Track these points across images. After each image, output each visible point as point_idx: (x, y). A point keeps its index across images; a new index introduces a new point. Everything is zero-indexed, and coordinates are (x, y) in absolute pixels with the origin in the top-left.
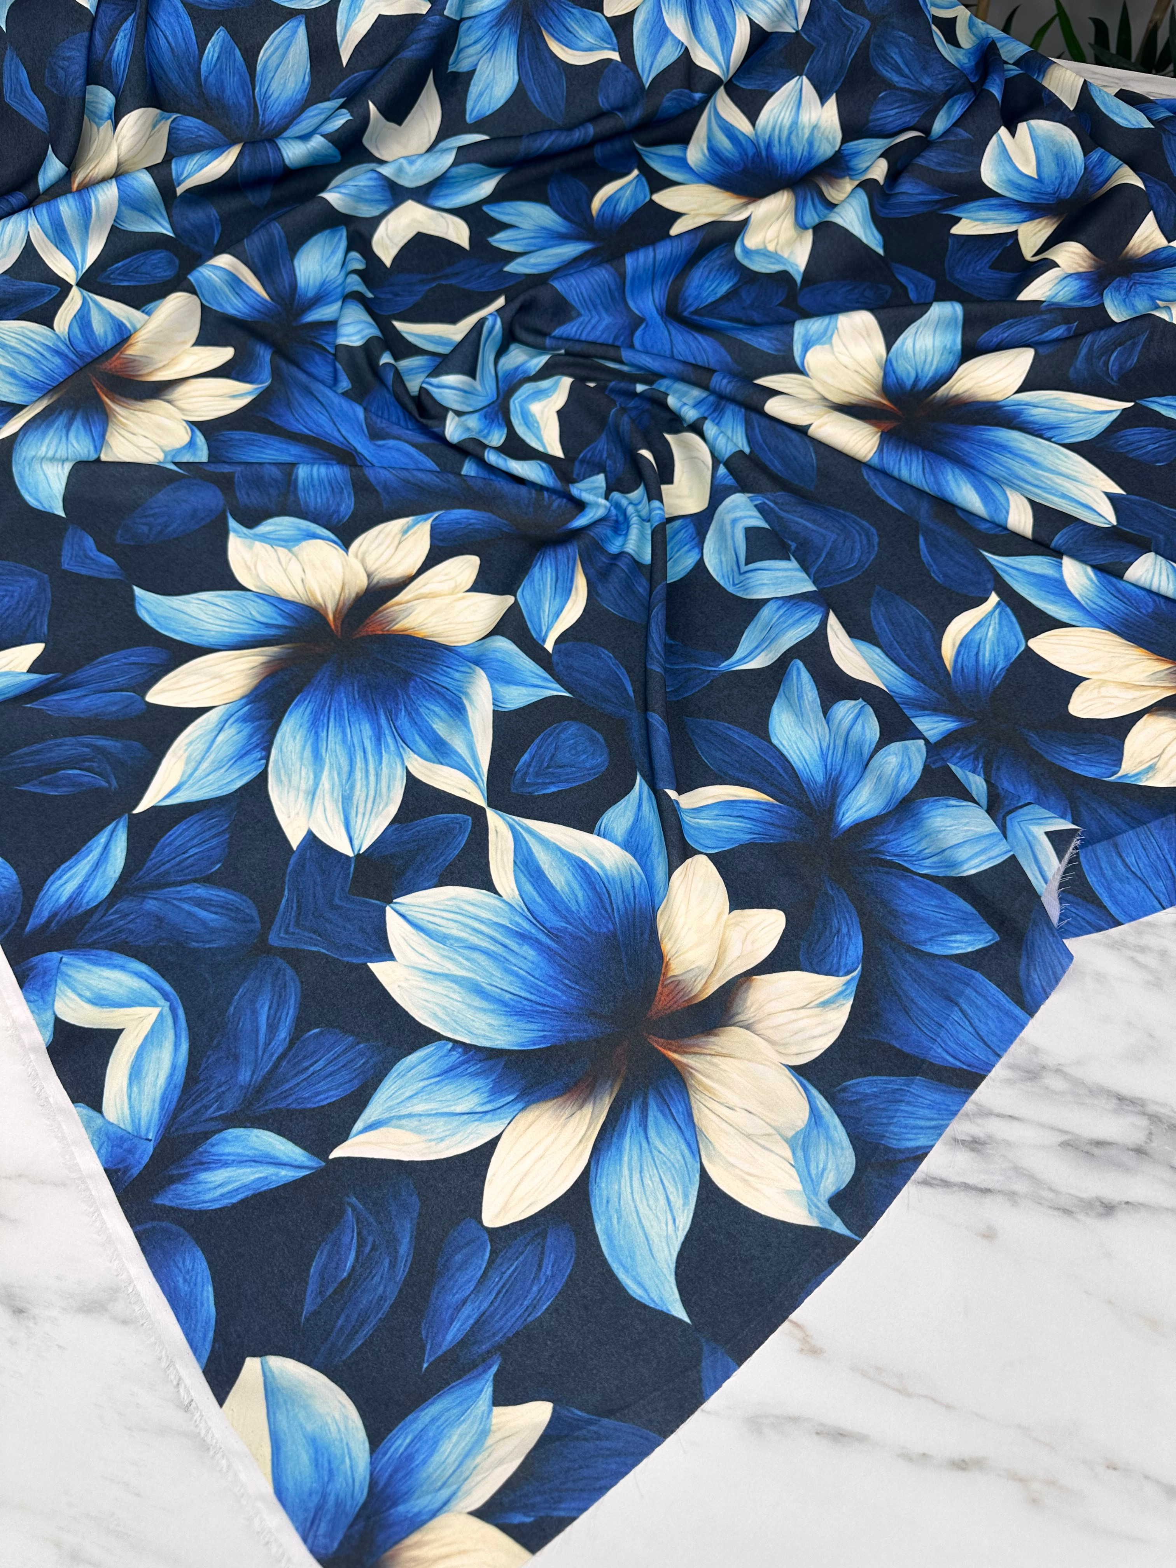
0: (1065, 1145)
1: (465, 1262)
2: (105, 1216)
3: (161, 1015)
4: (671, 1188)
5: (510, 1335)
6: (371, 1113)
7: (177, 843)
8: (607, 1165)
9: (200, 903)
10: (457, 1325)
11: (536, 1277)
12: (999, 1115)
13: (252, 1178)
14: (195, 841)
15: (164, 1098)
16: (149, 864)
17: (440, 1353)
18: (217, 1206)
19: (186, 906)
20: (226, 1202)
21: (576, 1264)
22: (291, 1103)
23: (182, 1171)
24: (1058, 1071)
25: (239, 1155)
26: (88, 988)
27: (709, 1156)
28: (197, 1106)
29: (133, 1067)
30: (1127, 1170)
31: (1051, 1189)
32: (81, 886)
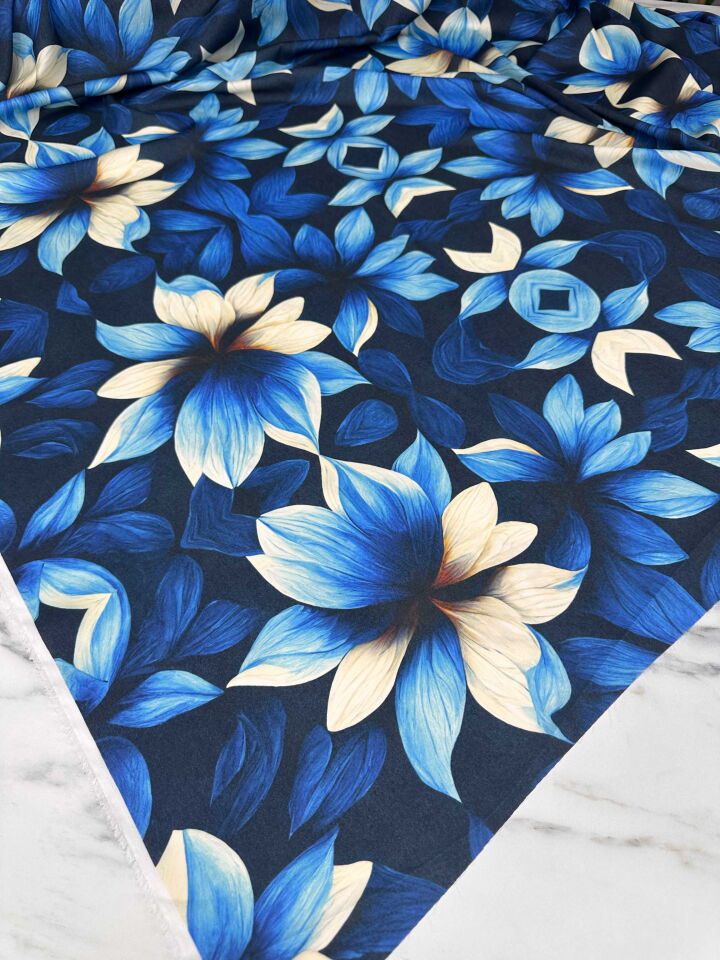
1: (316, 758)
2: (77, 734)
3: (111, 598)
4: (447, 704)
5: (345, 811)
6: (251, 657)
7: (118, 486)
8: (406, 686)
9: (134, 523)
10: (311, 803)
11: (362, 768)
13: (178, 703)
14: (129, 485)
15: (115, 653)
16: (99, 501)
17: (300, 825)
18: (153, 724)
19: (125, 527)
20: (159, 722)
21: (387, 759)
22: (200, 651)
23: (128, 702)
25: (167, 689)
26: (62, 583)
27: (472, 682)
28: (139, 656)
29: (94, 633)
32: (56, 518)
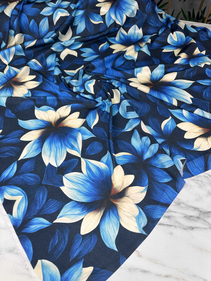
0: (185, 217)
1: (78, 241)
2: (13, 234)
3: (23, 197)
4: (114, 227)
5: (86, 254)
6: (60, 214)
7: (26, 166)
8: (103, 223)
9: (30, 176)
10: (76, 253)
11: (90, 244)
12: (173, 212)
13: (39, 227)
14: (29, 165)
15: (23, 212)
16: (21, 169)
17: (73, 258)
18: (33, 232)
19: (27, 177)
20: (35, 231)
21: (97, 241)
22: (46, 213)
23: (27, 226)
24: (183, 203)
25: (37, 222)
26: (10, 192)
27: (121, 221)
28: (30, 214)
29: (18, 207)
30: (196, 221)
31: (182, 225)
32: (9, 174)
